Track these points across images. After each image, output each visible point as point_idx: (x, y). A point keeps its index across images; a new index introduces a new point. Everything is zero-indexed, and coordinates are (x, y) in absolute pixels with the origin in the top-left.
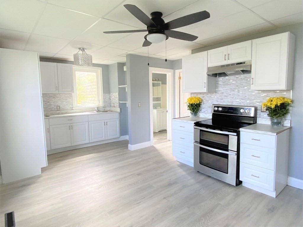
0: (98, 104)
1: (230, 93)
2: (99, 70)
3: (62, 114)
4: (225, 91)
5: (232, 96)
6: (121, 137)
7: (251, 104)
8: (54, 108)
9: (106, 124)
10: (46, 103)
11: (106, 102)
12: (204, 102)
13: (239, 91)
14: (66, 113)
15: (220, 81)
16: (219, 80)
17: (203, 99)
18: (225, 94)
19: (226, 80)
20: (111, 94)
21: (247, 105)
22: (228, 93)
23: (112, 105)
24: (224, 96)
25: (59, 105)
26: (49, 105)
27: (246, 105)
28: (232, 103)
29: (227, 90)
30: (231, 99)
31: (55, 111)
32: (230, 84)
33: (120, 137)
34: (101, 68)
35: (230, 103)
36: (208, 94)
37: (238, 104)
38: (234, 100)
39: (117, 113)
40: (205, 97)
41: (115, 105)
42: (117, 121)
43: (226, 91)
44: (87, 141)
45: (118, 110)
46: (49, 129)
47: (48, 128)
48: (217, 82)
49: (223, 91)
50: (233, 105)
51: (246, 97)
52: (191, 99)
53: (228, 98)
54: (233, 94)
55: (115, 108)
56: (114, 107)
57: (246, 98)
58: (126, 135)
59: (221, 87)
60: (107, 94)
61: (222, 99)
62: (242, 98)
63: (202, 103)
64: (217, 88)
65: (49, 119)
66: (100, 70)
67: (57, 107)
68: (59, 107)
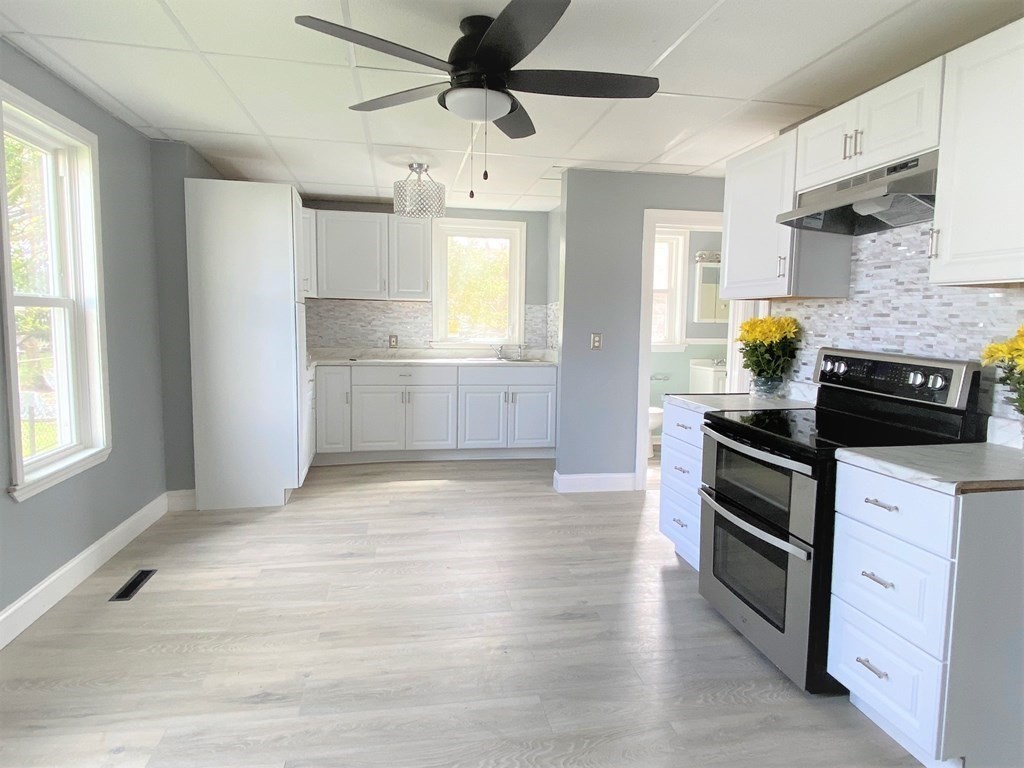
0: (506, 337)
1: (895, 302)
3: (401, 357)
4: (880, 292)
5: (901, 315)
7: (972, 353)
8: (382, 340)
9: (510, 399)
10: (363, 324)
11: (534, 331)
12: (810, 338)
13: (928, 293)
14: (413, 356)
15: (866, 249)
16: (860, 247)
17: (805, 324)
18: (878, 307)
19: (885, 247)
20: (549, 305)
21: (956, 356)
22: (890, 301)
23: (550, 344)
24: (875, 315)
25: (395, 333)
26: (371, 332)
27: (952, 356)
28: (903, 344)
29: (885, 288)
30: (898, 330)
31: (385, 349)
32: (899, 262)
34: (523, 225)
35: (895, 347)
36: (823, 306)
37: (922, 349)
38: (910, 334)
39: (550, 366)
40: (812, 318)
41: (555, 342)
42: (550, 394)
43: (884, 291)
44: (450, 444)
45: (557, 358)
46: (349, 395)
47: (349, 391)
48: (854, 254)
49: (873, 293)
50: (905, 353)
51: (953, 320)
52: (753, 325)
53: (888, 322)
54: (906, 305)
57: (953, 325)
59: (867, 276)
60: (538, 307)
61: (868, 328)
62: (937, 324)
63: (802, 344)
64: (855, 280)
65: (351, 366)
66: (519, 229)
67: (391, 337)
68: (396, 337)
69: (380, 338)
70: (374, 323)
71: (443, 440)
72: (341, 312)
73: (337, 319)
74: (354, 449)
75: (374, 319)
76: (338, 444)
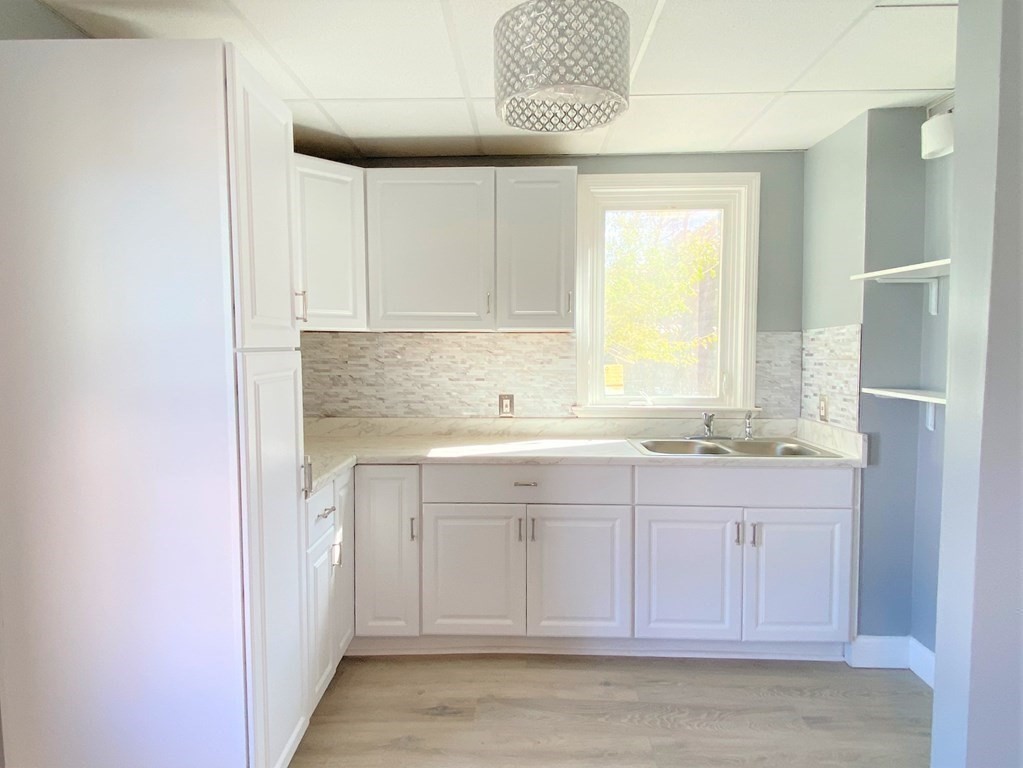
2: (743, 190)
6: (863, 640)
8: (486, 405)
9: (749, 537)
10: (453, 375)
11: (774, 384)
20: (810, 333)
23: (812, 404)
25: (509, 391)
26: (467, 389)
31: (490, 421)
33: (852, 639)
34: (755, 178)
41: (831, 409)
42: (837, 526)
44: (619, 627)
45: (852, 448)
46: (416, 522)
47: (415, 515)
55: (826, 429)
56: (823, 419)
58: (905, 633)
60: (782, 336)
65: (419, 465)
66: (745, 190)
67: (502, 398)
68: (511, 398)
69: (482, 400)
70: (471, 373)
71: (603, 619)
72: (415, 355)
73: (408, 365)
74: (427, 630)
75: (471, 367)
76: (398, 619)
